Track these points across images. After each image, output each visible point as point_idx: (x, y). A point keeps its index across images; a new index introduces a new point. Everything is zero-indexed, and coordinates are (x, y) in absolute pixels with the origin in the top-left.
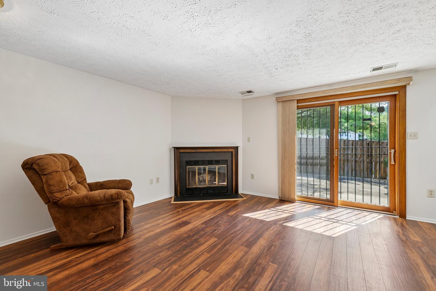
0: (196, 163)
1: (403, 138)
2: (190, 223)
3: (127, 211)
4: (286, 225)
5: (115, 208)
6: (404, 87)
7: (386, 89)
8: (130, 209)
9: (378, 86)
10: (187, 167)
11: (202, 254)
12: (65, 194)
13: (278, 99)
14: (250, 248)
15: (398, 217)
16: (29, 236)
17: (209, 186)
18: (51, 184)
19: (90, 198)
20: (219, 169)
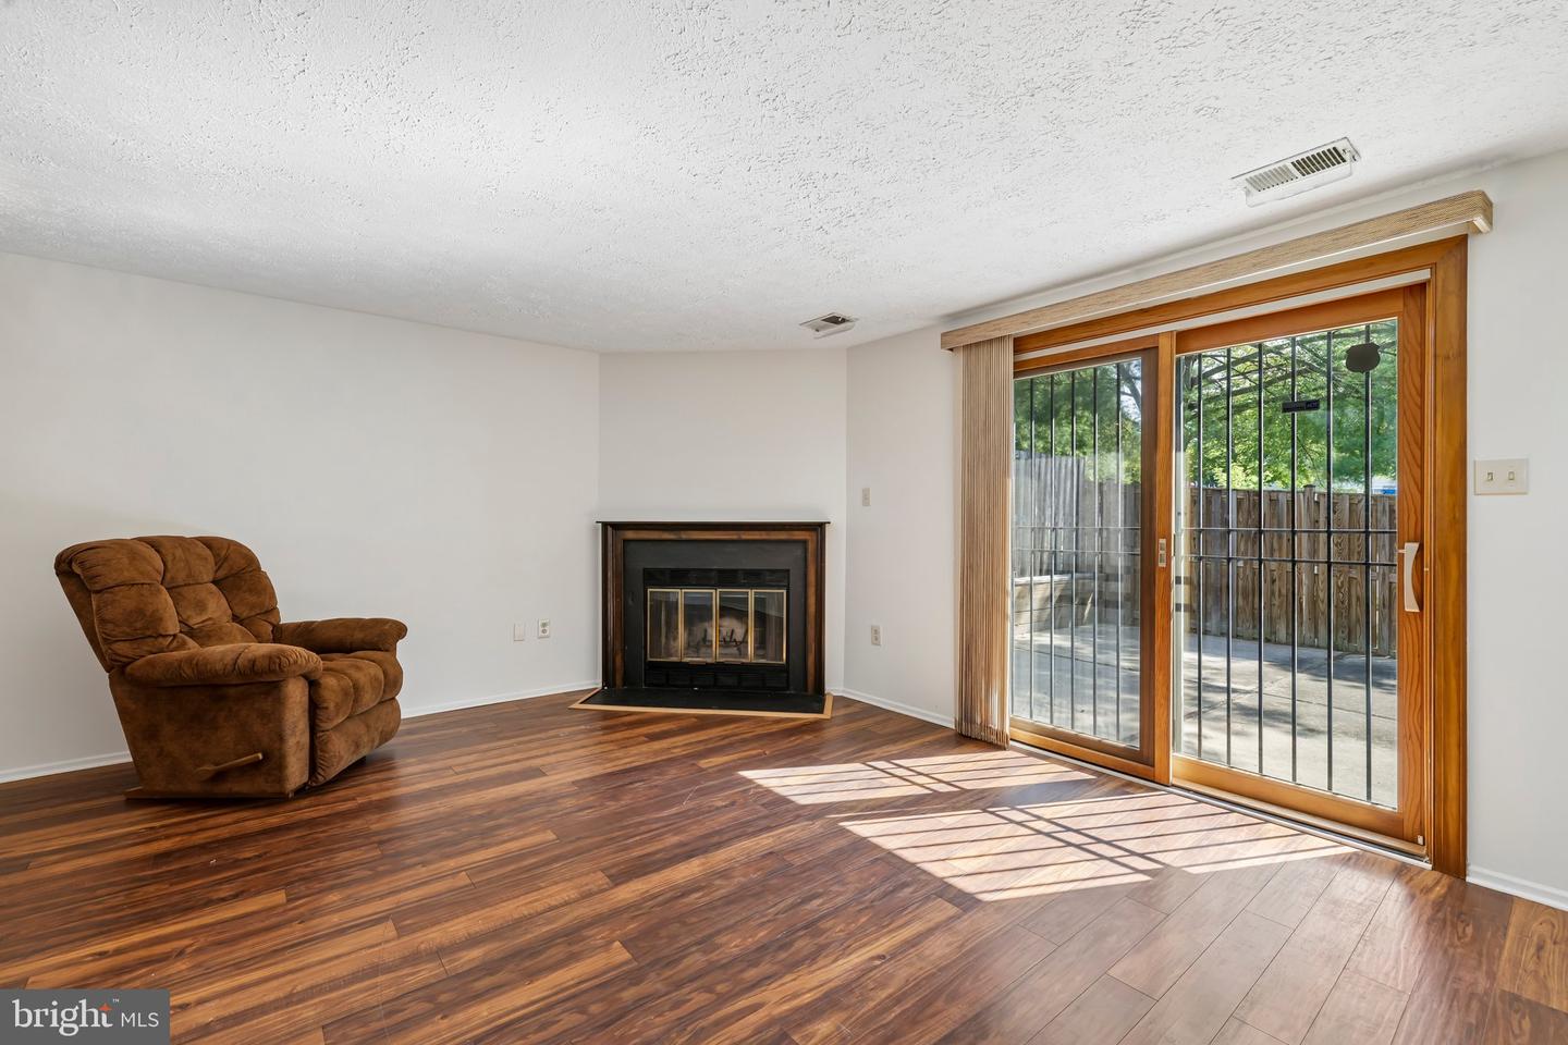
0: (679, 578)
1: (1452, 490)
2: (544, 774)
3: (318, 712)
4: (851, 828)
5: (270, 699)
6: (1459, 243)
7: (1372, 264)
8: (327, 708)
9: (1319, 251)
10: (649, 590)
11: (454, 873)
12: (146, 648)
13: (947, 338)
14: (617, 885)
15: (1429, 866)
16: (111, 758)
17: (721, 660)
18: (107, 617)
19: (197, 664)
20: (759, 601)
